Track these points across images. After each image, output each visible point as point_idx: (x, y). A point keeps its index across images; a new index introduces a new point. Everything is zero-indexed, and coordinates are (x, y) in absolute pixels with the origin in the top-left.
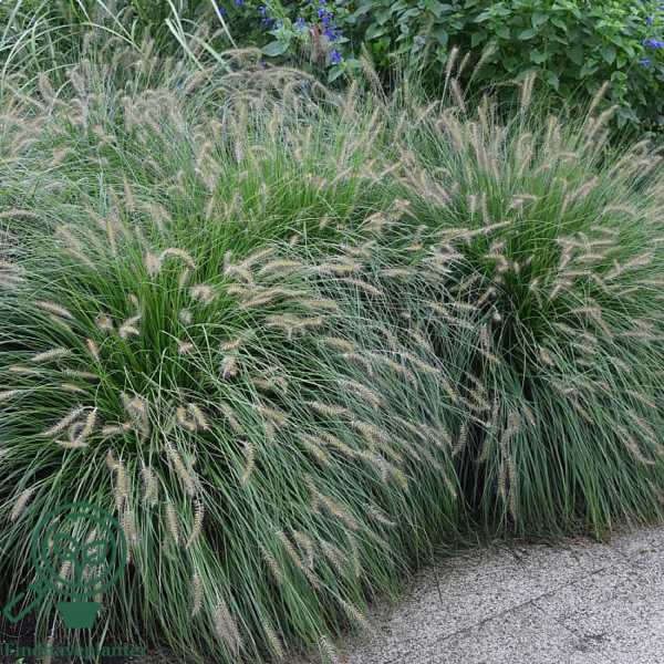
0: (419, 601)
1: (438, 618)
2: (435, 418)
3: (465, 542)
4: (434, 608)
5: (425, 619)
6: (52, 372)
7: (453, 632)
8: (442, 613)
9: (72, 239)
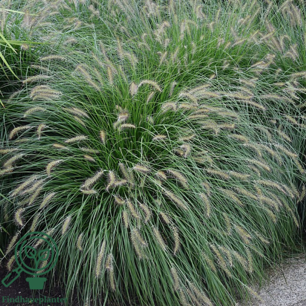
0: (274, 284)
1: (286, 293)
2: (290, 182)
3: (297, 250)
4: (283, 287)
5: (279, 294)
6: (75, 149)
7: (296, 302)
8: (288, 291)
9: (86, 74)
